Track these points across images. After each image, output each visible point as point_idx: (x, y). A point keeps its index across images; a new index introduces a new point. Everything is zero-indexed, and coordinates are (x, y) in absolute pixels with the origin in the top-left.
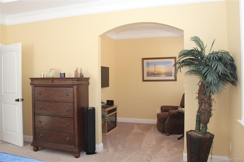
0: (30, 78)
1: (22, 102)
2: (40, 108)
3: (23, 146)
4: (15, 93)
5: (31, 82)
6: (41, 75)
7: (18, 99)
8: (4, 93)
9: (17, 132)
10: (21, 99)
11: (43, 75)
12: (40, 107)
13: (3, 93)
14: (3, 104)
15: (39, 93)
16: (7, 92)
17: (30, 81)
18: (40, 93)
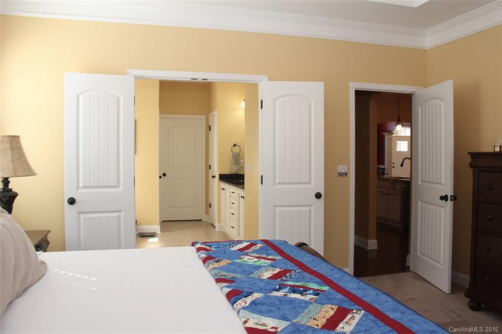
0: (469, 153)
1: (452, 202)
2: (490, 220)
3: (450, 293)
4: (441, 184)
5: (472, 161)
6: (495, 147)
7: (446, 196)
8: (422, 181)
9: (441, 262)
10: (451, 196)
11: (498, 147)
12: (489, 217)
13: (420, 182)
14: (420, 202)
15: (488, 186)
16: (427, 181)
17: (469, 159)
18: (490, 186)
